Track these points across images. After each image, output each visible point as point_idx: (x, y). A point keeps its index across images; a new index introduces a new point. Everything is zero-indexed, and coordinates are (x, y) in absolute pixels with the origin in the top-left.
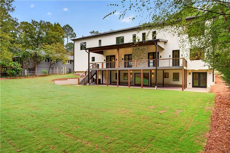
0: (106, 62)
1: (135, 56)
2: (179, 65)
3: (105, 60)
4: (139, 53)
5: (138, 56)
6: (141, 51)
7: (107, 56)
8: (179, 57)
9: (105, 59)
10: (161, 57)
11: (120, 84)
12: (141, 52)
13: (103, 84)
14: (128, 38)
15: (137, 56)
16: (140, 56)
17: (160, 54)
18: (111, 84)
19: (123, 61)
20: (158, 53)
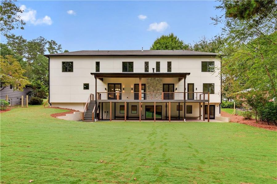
0: (107, 92)
1: (150, 86)
2: (193, 99)
3: (106, 89)
4: (155, 84)
5: (154, 87)
6: (157, 81)
7: (109, 84)
8: (193, 91)
9: (106, 87)
10: (176, 89)
11: (128, 118)
12: (158, 83)
13: (102, 119)
14: (139, 67)
15: (152, 87)
16: (156, 87)
17: (176, 87)
18: (115, 119)
19: (132, 91)
20: (173, 84)
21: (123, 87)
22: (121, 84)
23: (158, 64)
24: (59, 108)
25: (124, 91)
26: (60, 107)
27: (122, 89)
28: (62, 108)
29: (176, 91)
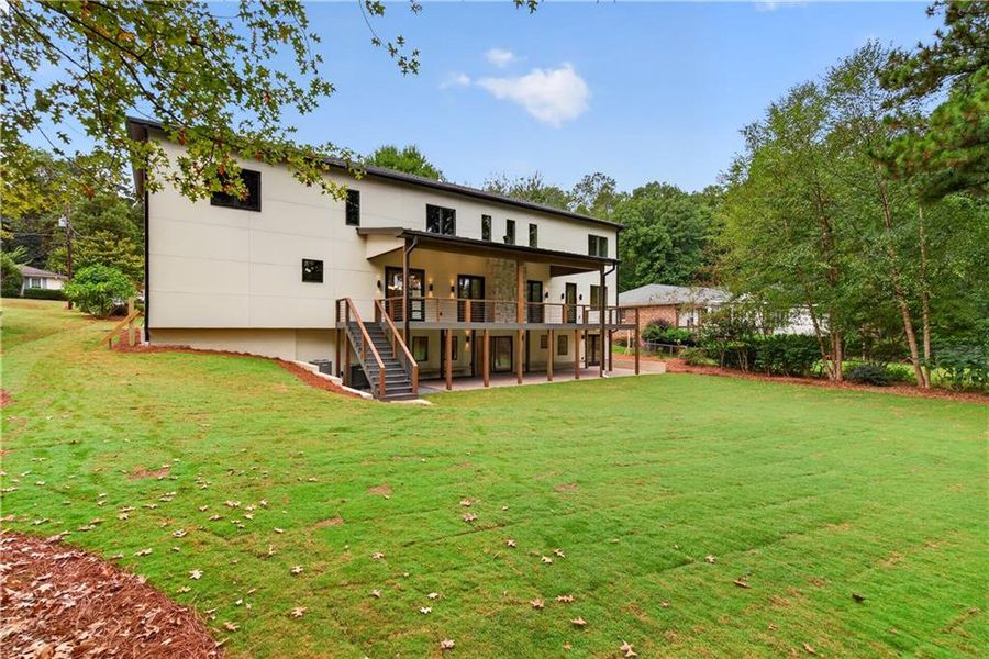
2: (575, 321)
3: (379, 284)
7: (386, 268)
8: (575, 302)
9: (380, 277)
10: (547, 295)
14: (468, 224)
17: (546, 290)
19: (452, 296)
20: (541, 283)
21: (430, 280)
22: (422, 272)
23: (511, 225)
24: (188, 348)
25: (430, 295)
26: (195, 345)
27: (427, 288)
28: (200, 348)
29: (546, 301)
